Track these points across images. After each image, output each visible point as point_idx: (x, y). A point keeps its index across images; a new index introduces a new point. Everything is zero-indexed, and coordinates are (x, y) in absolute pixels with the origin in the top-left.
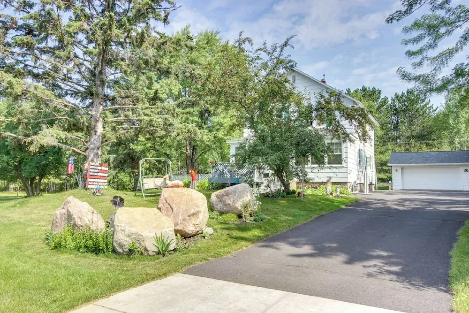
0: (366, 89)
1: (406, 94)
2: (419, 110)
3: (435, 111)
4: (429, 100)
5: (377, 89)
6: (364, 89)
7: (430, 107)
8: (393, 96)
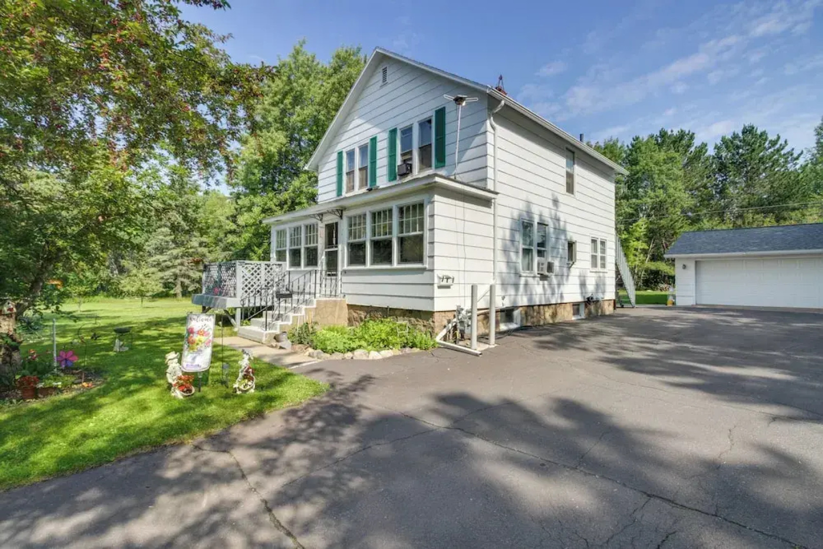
0: (666, 133)
1: (740, 135)
2: (764, 160)
3: (797, 158)
4: (786, 142)
5: (687, 132)
6: (663, 134)
7: (788, 153)
8: (719, 142)
